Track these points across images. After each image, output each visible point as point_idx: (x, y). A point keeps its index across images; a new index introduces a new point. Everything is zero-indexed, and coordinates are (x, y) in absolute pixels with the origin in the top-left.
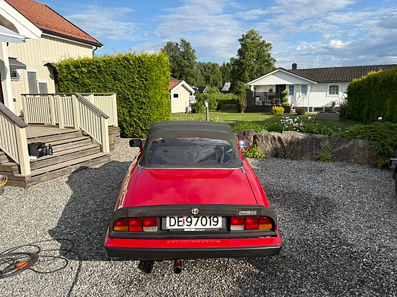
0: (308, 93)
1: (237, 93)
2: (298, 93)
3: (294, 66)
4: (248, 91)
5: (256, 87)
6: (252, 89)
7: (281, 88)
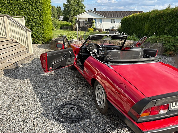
0: (102, 22)
1: (71, 21)
2: (98, 23)
3: (95, 9)
4: (76, 20)
5: (79, 18)
6: (77, 19)
7: (90, 19)
